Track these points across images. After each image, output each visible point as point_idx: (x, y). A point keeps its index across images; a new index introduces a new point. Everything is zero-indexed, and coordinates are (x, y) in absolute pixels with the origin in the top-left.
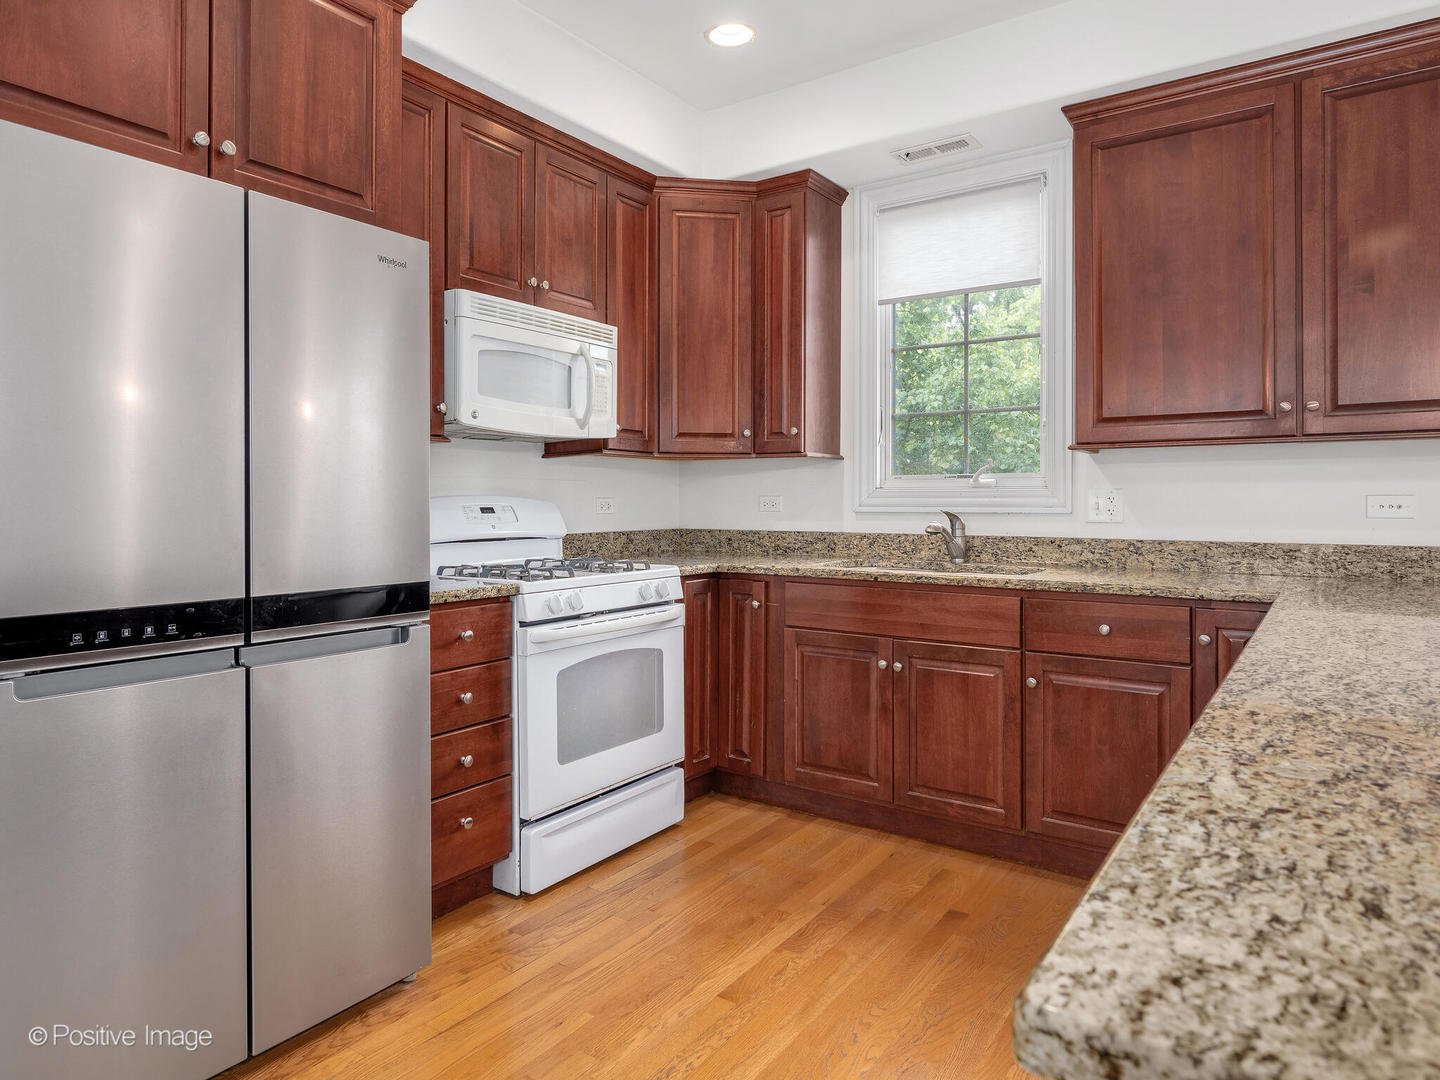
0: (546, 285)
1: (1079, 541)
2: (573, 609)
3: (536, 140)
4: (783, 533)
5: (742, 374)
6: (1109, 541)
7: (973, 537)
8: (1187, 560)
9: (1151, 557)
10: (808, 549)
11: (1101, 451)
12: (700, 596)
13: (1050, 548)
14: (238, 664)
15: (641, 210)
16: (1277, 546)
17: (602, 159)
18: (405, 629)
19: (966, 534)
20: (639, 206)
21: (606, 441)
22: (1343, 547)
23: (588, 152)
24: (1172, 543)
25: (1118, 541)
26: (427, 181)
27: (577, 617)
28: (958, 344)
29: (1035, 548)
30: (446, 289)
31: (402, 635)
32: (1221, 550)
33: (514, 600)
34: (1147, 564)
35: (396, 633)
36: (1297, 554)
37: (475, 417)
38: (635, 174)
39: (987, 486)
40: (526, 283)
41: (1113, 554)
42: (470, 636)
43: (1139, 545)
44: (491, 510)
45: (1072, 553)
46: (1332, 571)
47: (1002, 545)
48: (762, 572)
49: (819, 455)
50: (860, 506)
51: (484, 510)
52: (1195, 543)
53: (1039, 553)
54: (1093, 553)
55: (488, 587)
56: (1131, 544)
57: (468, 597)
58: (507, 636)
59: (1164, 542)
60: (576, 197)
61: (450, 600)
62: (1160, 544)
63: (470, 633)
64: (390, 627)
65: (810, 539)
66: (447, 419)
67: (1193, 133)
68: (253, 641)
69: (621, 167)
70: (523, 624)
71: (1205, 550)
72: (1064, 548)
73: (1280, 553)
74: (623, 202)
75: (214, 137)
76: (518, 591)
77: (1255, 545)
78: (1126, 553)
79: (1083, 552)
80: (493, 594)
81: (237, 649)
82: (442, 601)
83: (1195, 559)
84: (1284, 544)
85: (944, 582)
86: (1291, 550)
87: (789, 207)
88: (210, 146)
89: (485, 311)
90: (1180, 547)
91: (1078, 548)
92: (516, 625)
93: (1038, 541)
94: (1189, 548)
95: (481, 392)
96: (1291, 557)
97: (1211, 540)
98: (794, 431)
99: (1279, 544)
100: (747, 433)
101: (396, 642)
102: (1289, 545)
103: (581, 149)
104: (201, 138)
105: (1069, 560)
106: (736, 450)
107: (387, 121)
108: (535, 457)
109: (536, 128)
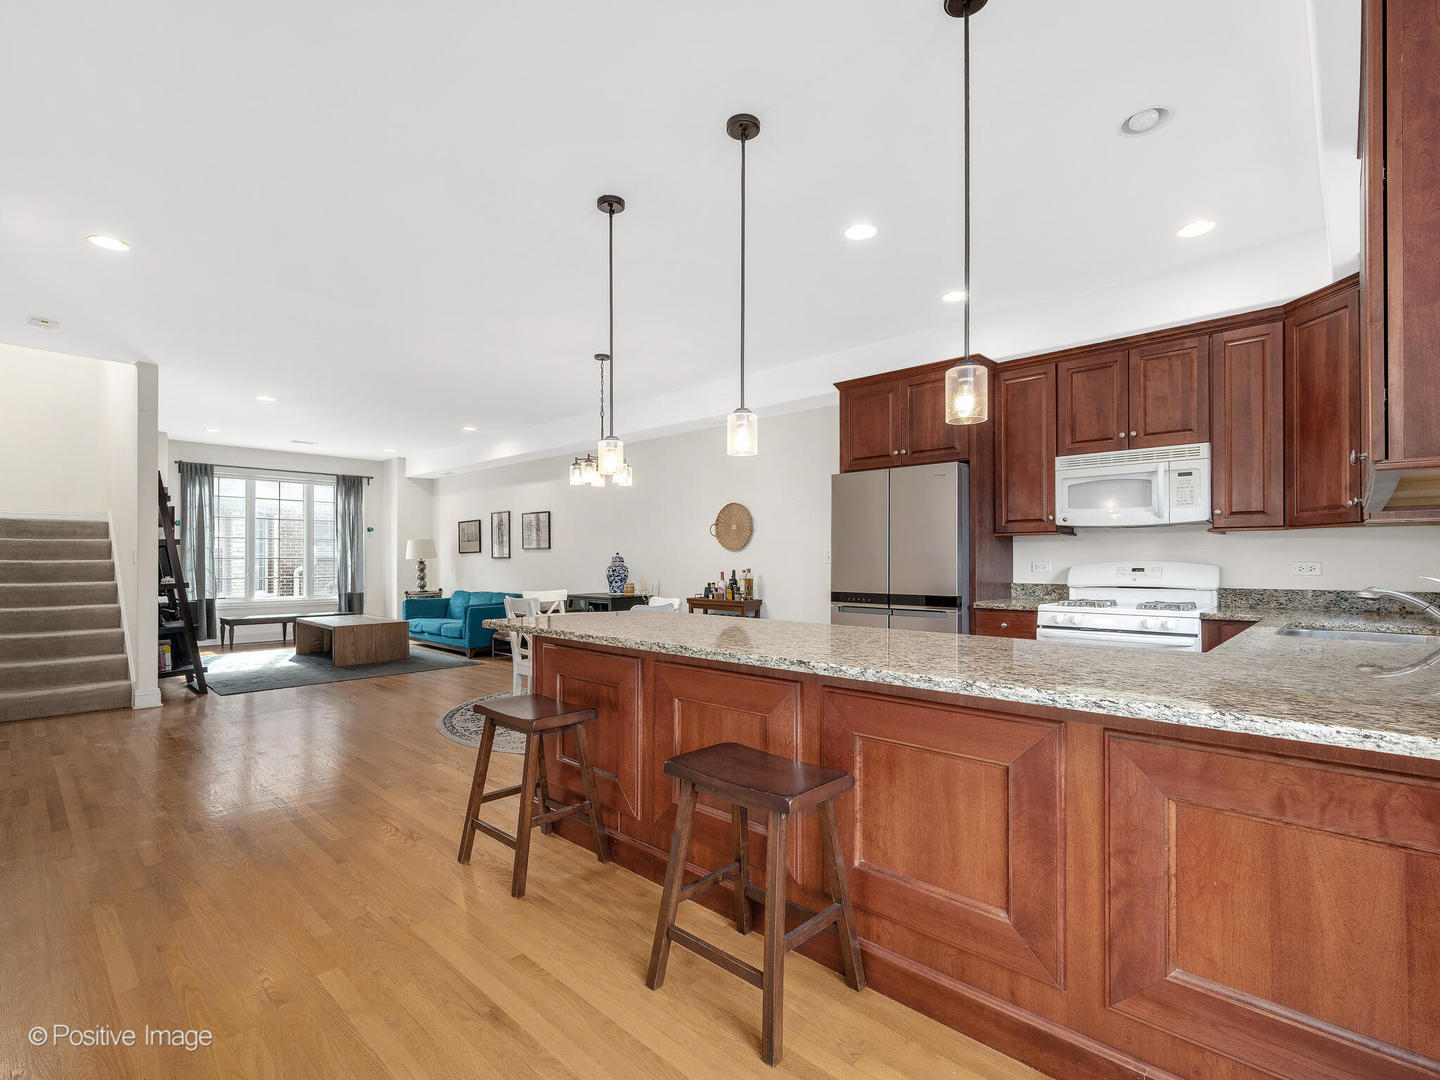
0: (1133, 434)
2: (1074, 624)
15: (1261, 341)
17: (1204, 327)
20: (1257, 339)
23: (1185, 330)
33: (1037, 613)
37: (1065, 521)
38: (1251, 317)
40: (1117, 436)
44: (1143, 570)
51: (1135, 570)
58: (1033, 631)
63: (1005, 624)
69: (1230, 321)
74: (1232, 346)
75: (900, 450)
88: (898, 454)
89: (1071, 464)
95: (1071, 507)
103: (1178, 332)
104: (895, 453)
109: (1129, 341)
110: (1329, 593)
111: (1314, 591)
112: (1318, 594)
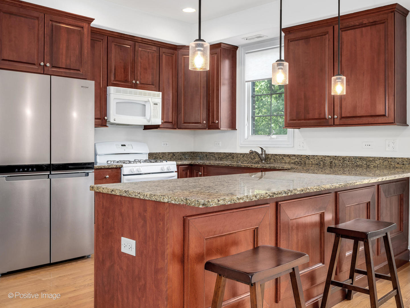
0: (138, 82)
1: (294, 155)
2: (139, 172)
3: (135, 42)
4: (220, 153)
5: (203, 104)
6: (302, 155)
7: (269, 154)
8: (320, 161)
9: (312, 160)
10: (227, 158)
11: (301, 128)
12: (185, 171)
13: (287, 158)
14: (48, 178)
15: (172, 56)
16: (341, 157)
17: (158, 43)
18: (88, 173)
19: (266, 153)
20: (171, 55)
21: (159, 125)
22: (356, 157)
23: (153, 42)
24: (317, 156)
25: (304, 155)
26: (102, 58)
27: (140, 174)
28: (269, 94)
29: (284, 158)
30: (107, 86)
31: (87, 175)
32: (328, 158)
33: (121, 168)
34: (311, 162)
35: (86, 174)
36: (345, 159)
37: (115, 120)
38: (170, 46)
39: (274, 139)
40: (132, 82)
41: (302, 159)
42: (108, 177)
43: (309, 157)
44: (125, 145)
45: (293, 159)
46: (353, 164)
47: (276, 157)
48: (202, 164)
49: (226, 129)
50: (241, 144)
51: (122, 145)
52: (322, 156)
53: (285, 159)
54: (298, 159)
55: (114, 165)
56: (307, 156)
57: (107, 167)
58: (119, 178)
59: (315, 156)
60: (148, 56)
61: (102, 168)
62: (314, 156)
63: (108, 176)
64: (84, 172)
65: (227, 155)
66: (107, 121)
67: (311, 39)
68: (52, 173)
69: (165, 45)
70: (124, 175)
71: (324, 158)
72: (291, 158)
73: (341, 159)
74: (165, 55)
75: (45, 63)
76: (122, 166)
77: (336, 156)
78: (306, 159)
79: (295, 159)
80: (115, 167)
81: (48, 175)
82: (100, 168)
83: (322, 161)
84: (342, 156)
85: (244, 166)
86: (344, 158)
87: (216, 54)
88: (44, 65)
89: (117, 91)
90: (318, 157)
91: (294, 158)
92: (122, 175)
93: (284, 155)
94: (320, 157)
95: (117, 113)
96: (344, 160)
97: (326, 155)
98: (217, 122)
99: (341, 156)
100: (205, 122)
101: (86, 176)
102: (344, 156)
103: (150, 42)
104: (42, 64)
105: (292, 161)
106: (202, 128)
107: (86, 51)
108: (141, 130)
109: (135, 38)
110: (171, 153)
111: (168, 153)
112: (169, 153)
